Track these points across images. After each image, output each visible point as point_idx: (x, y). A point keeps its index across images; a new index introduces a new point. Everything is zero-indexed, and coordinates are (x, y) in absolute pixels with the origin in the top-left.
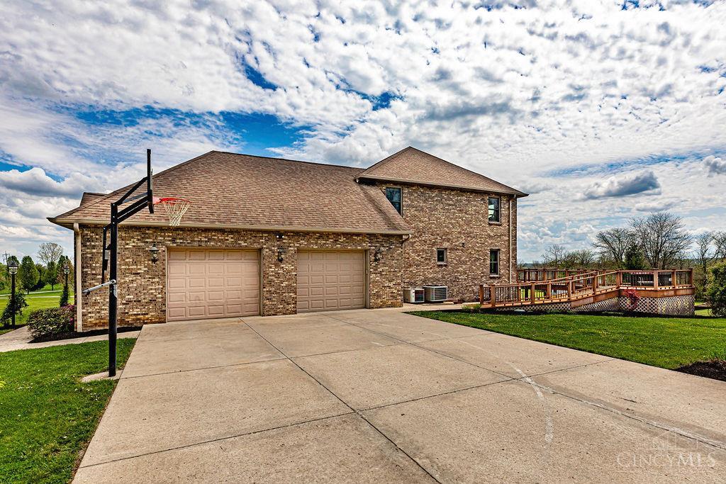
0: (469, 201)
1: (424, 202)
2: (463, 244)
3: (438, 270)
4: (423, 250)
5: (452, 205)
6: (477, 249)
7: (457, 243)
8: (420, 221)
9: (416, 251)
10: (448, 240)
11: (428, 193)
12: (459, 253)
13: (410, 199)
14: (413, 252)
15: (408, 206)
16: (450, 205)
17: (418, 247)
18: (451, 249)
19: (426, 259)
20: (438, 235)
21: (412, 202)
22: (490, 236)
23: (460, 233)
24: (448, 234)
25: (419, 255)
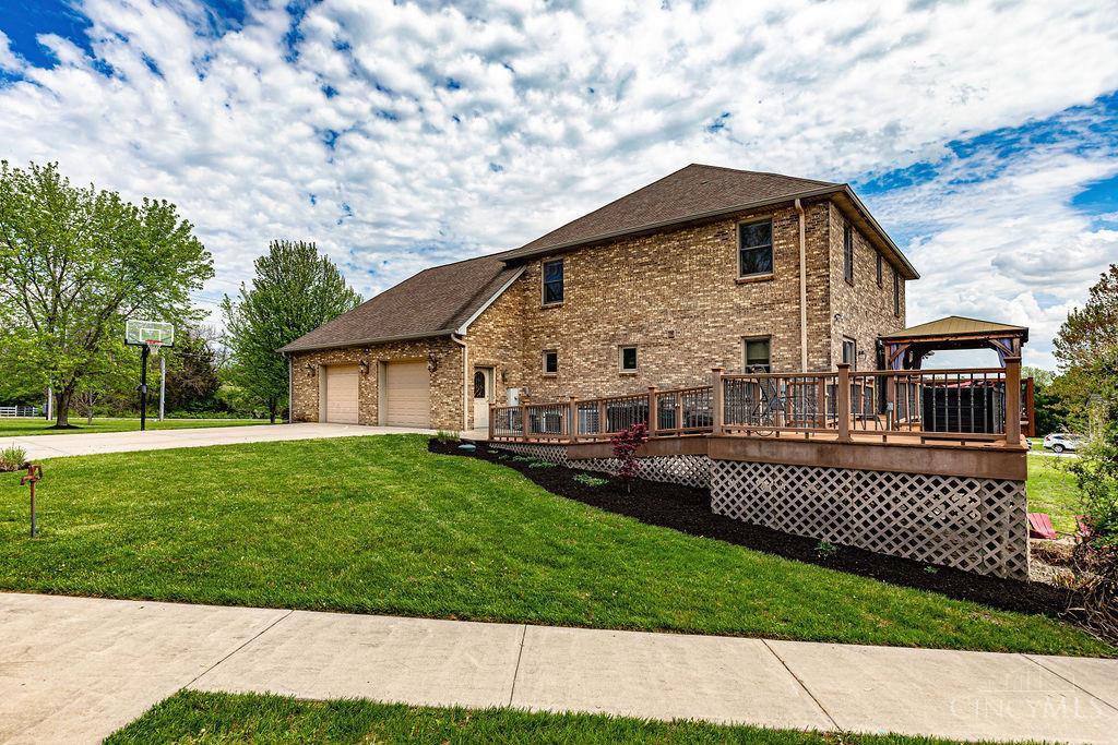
0: (684, 247)
1: (596, 271)
2: (672, 332)
3: (619, 383)
4: (594, 351)
5: (647, 264)
6: (703, 339)
7: (659, 333)
8: (589, 304)
9: (582, 354)
10: (640, 329)
11: (603, 254)
12: (664, 351)
13: (573, 272)
14: (578, 356)
15: (570, 284)
16: (642, 264)
17: (586, 346)
18: (646, 345)
19: (600, 366)
20: (620, 321)
21: (577, 276)
22: (739, 310)
23: (664, 312)
24: (639, 317)
25: (587, 360)
